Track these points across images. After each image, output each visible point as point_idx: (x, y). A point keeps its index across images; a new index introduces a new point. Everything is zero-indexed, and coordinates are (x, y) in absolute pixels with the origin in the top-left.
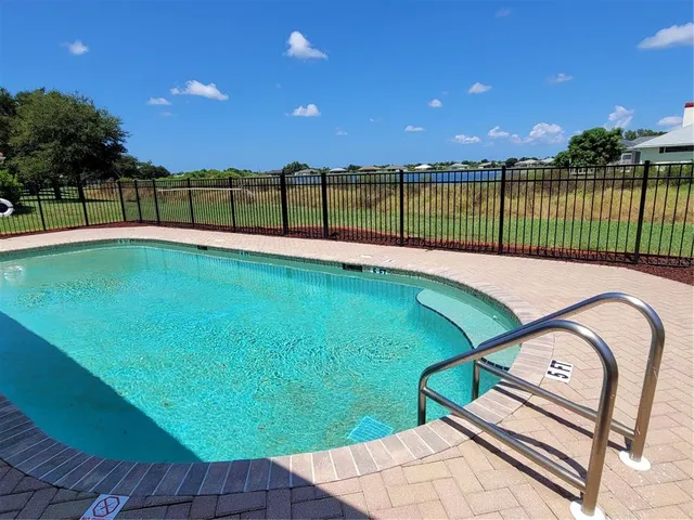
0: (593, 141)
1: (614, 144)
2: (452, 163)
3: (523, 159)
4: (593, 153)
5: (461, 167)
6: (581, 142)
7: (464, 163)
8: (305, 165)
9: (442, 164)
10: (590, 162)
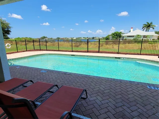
0: (116, 34)
1: (120, 35)
2: (81, 38)
3: (96, 37)
4: (117, 37)
5: (83, 39)
6: (114, 34)
7: (84, 38)
8: (46, 37)
9: (79, 38)
10: (116, 38)
